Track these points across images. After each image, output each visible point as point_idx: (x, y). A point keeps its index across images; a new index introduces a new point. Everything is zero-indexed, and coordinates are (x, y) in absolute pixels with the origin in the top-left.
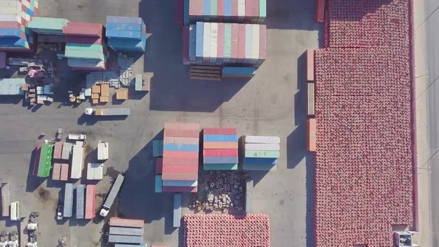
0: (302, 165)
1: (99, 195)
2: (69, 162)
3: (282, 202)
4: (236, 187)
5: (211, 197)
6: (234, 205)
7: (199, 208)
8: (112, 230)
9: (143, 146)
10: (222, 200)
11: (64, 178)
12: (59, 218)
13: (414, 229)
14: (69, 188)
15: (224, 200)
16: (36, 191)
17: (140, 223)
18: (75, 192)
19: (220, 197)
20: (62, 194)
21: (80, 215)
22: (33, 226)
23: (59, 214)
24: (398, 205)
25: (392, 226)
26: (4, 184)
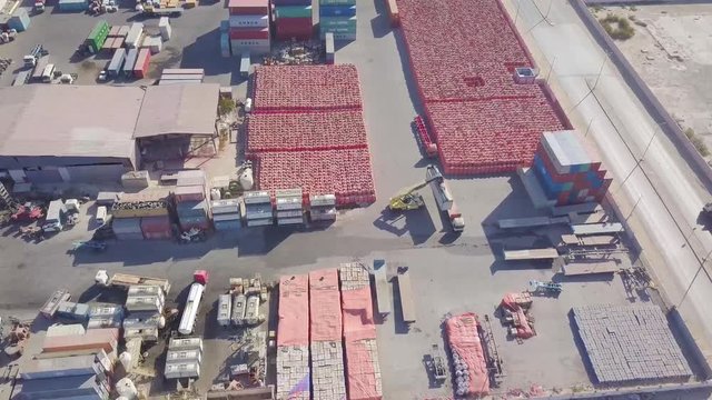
0: (390, 37)
1: (153, 63)
2: (125, 37)
5: (286, 57)
6: (314, 61)
8: (164, 77)
9: (210, 30)
10: (299, 58)
11: (117, 45)
12: (100, 77)
14: (120, 52)
15: (302, 57)
16: (80, 64)
17: (199, 71)
19: (297, 56)
21: (128, 68)
23: (103, 72)
25: (505, 64)
26: (44, 54)
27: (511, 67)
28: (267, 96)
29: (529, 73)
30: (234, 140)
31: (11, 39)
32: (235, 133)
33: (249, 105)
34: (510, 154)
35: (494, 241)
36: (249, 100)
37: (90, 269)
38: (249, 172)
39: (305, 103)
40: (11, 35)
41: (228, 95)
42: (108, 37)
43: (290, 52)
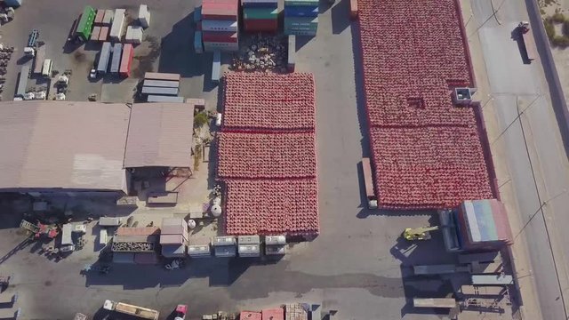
0: (347, 32)
1: (136, 58)
2: (110, 25)
3: (327, 65)
4: (278, 48)
5: (253, 58)
6: (277, 65)
7: (240, 67)
8: (146, 83)
9: (185, 16)
10: (263, 60)
11: (103, 38)
12: (92, 75)
13: (472, 85)
14: (106, 46)
15: (266, 59)
16: (72, 55)
17: (177, 76)
18: (111, 54)
19: (262, 58)
20: (98, 56)
21: (114, 69)
22: (65, 78)
23: (93, 71)
24: (450, 62)
25: (447, 81)
26: (41, 44)
27: (452, 84)
28: (237, 113)
29: (466, 94)
30: (207, 158)
31: (10, 19)
32: (207, 150)
33: (219, 122)
34: (434, 195)
35: (407, 283)
36: (220, 115)
39: (267, 123)
40: (10, 14)
41: (201, 108)
42: (95, 24)
43: (256, 51)
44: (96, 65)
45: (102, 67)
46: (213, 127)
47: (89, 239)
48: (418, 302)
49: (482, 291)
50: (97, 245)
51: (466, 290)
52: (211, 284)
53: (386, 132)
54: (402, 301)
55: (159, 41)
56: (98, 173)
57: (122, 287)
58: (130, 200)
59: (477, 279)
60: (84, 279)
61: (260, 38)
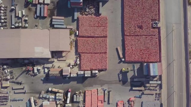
1: (49, 10)
3: (112, 12)
4: (96, 6)
5: (88, 10)
6: (96, 13)
7: (83, 14)
8: (53, 20)
10: (91, 11)
11: (37, 3)
12: (35, 17)
13: (159, 21)
14: (39, 6)
15: (92, 11)
16: (27, 8)
17: (63, 18)
18: (40, 8)
19: (91, 10)
20: (36, 9)
21: (42, 15)
22: (27, 19)
23: (35, 15)
24: (153, 12)
25: (151, 19)
26: (16, 5)
27: (152, 20)
28: (83, 31)
29: (156, 23)
30: (74, 46)
32: (74, 43)
34: (142, 58)
35: (132, 83)
36: (77, 32)
37: (47, 85)
38: (78, 60)
43: (88, 7)
44: (36, 13)
45: (38, 14)
46: (76, 35)
47: (42, 71)
48: (134, 88)
49: (152, 85)
50: (44, 73)
51: (148, 85)
52: (78, 83)
53: (130, 38)
54: (130, 88)
55: (56, 3)
56: (42, 53)
57: (53, 84)
58: (52, 60)
59: (151, 82)
60: (42, 82)
61: (90, 2)
